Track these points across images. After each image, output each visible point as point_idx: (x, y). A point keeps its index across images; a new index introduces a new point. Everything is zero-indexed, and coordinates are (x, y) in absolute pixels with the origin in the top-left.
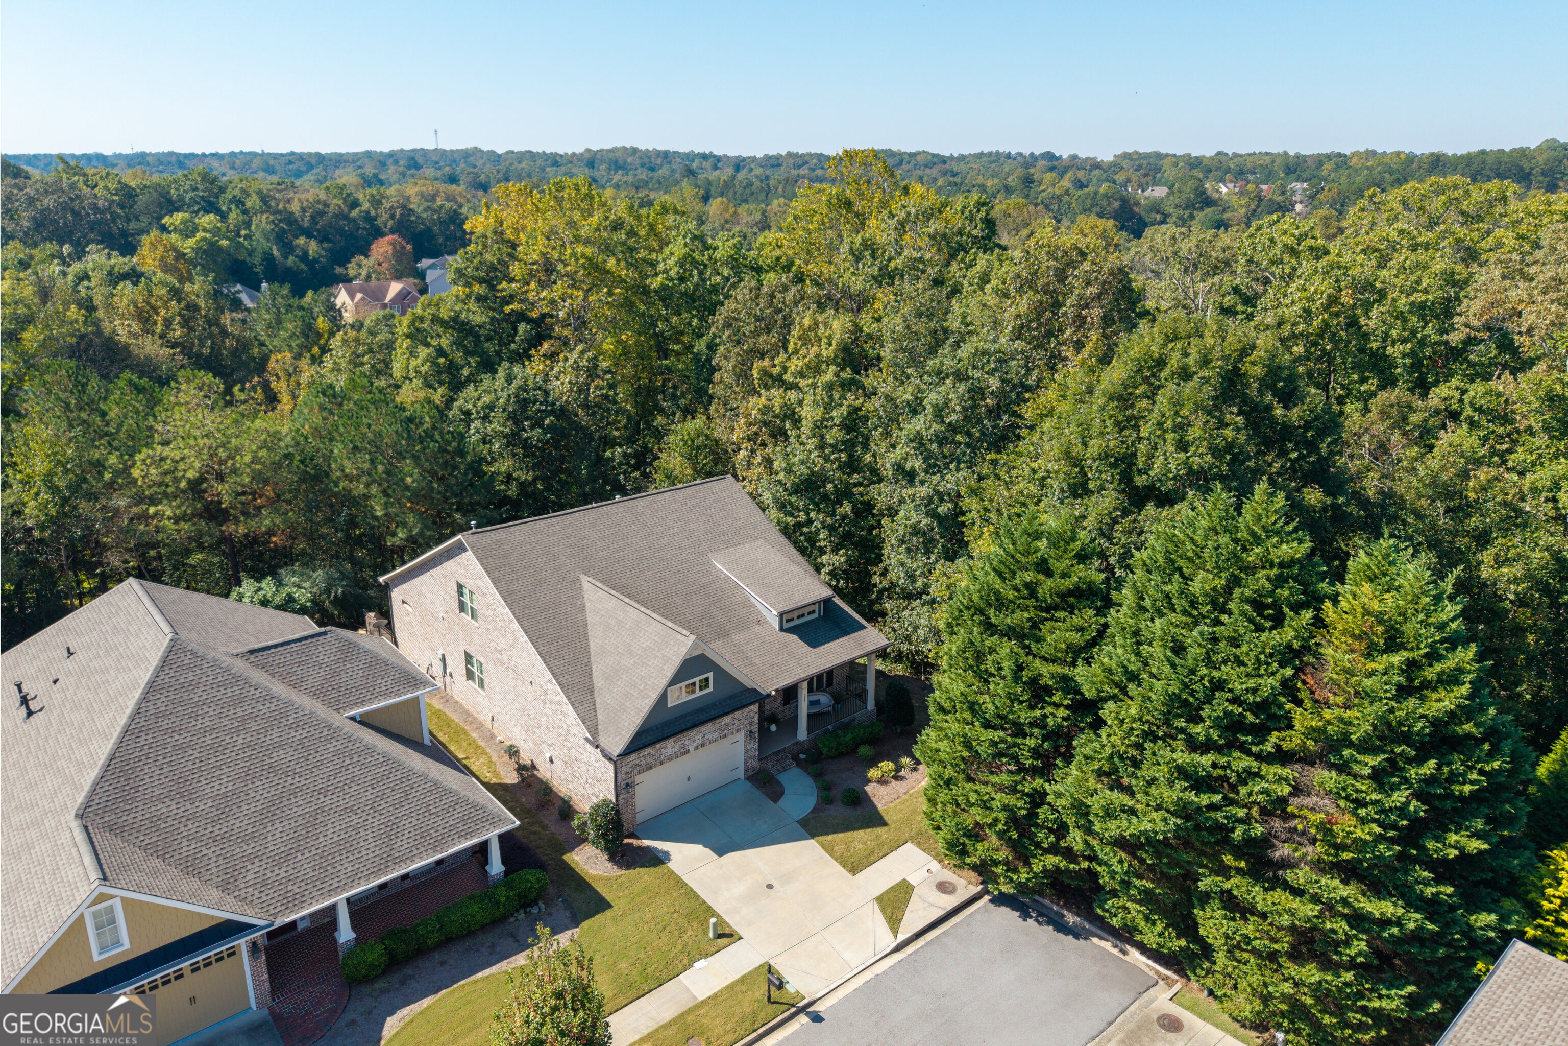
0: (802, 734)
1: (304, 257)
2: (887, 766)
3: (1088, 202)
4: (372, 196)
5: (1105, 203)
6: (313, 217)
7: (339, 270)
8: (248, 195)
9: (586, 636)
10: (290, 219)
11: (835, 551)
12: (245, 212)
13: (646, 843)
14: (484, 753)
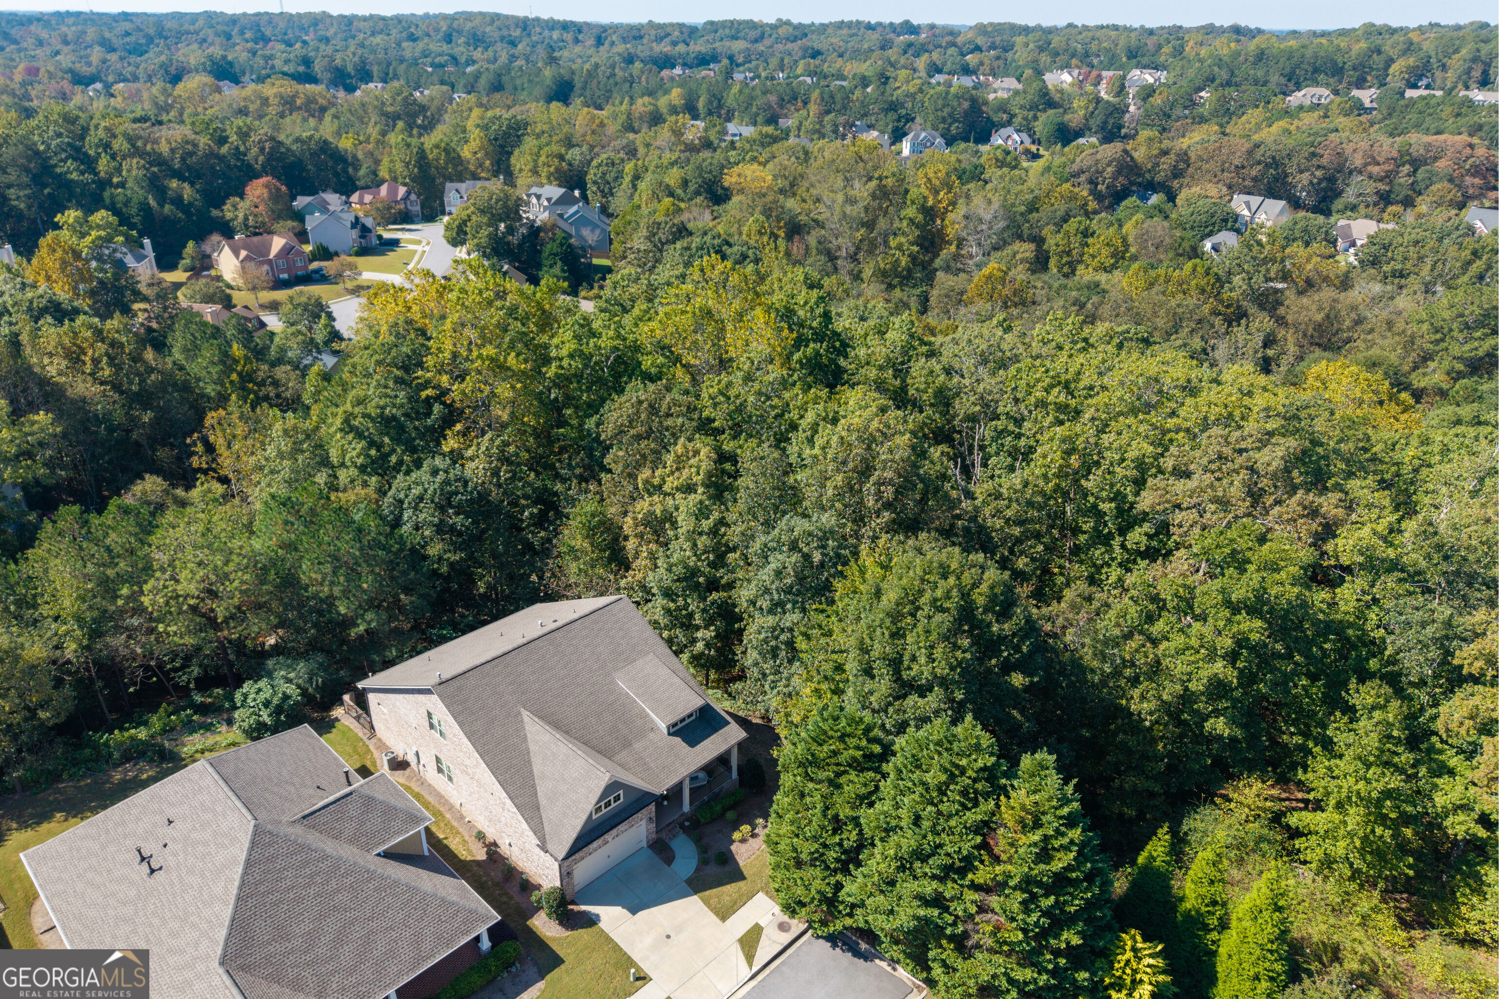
0: (686, 807)
1: (178, 201)
2: (746, 828)
3: (940, 102)
4: (239, 128)
5: (955, 104)
6: (183, 159)
7: (215, 213)
8: (114, 136)
9: (529, 762)
10: (157, 160)
11: (706, 627)
12: (113, 157)
13: (584, 908)
14: (458, 833)
